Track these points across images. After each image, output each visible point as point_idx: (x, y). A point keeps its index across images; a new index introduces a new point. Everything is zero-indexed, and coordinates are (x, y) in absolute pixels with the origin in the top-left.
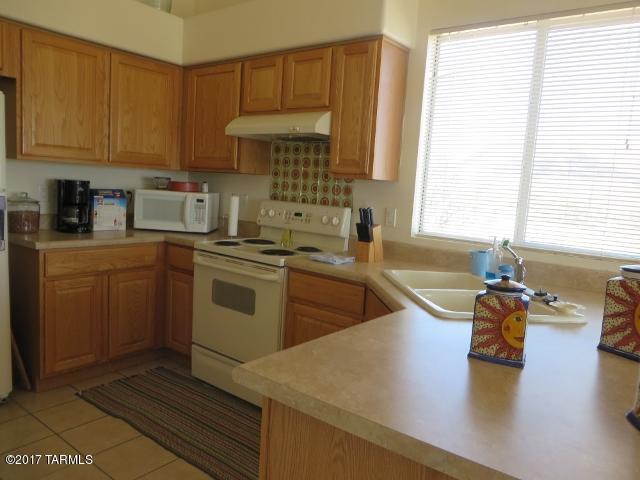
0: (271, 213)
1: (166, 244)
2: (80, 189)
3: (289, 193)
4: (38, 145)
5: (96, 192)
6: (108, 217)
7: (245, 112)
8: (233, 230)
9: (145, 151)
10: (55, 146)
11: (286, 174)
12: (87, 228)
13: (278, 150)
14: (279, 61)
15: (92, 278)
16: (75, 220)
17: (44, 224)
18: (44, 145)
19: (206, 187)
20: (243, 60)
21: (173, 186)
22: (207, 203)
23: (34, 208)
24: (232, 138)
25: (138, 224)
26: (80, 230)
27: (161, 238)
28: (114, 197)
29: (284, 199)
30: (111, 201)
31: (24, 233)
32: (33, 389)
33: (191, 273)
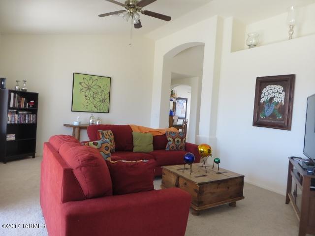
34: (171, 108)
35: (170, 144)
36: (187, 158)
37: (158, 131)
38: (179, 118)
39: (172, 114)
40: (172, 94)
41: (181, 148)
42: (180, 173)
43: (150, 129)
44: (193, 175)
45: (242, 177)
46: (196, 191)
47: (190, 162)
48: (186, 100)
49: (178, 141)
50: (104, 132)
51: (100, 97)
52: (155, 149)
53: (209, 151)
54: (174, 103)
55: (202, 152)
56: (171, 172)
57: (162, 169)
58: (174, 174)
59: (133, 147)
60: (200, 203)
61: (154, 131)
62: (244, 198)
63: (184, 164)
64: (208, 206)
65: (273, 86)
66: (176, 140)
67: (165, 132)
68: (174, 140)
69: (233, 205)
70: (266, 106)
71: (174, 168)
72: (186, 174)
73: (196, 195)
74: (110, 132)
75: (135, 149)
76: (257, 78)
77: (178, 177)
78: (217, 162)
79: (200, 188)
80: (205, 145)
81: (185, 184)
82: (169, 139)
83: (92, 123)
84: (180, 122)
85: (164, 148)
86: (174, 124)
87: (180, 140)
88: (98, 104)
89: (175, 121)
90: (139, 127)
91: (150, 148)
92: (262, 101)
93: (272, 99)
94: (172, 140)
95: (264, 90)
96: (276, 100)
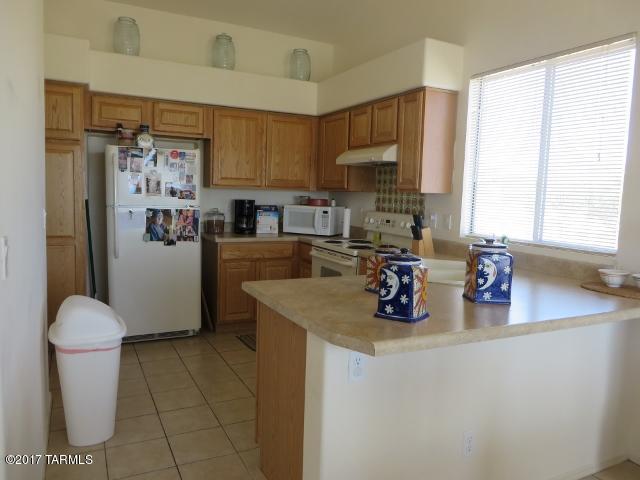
0: (372, 221)
1: (300, 243)
2: (247, 205)
3: (386, 205)
4: (222, 178)
5: (258, 207)
6: (266, 224)
7: (351, 147)
8: (346, 233)
9: (290, 178)
10: (231, 178)
11: (384, 191)
12: (252, 232)
13: (380, 173)
14: (369, 110)
15: (248, 263)
16: (244, 226)
17: (228, 229)
18: (226, 178)
19: (333, 203)
20: (349, 109)
21: (310, 202)
22: (330, 213)
23: (221, 218)
24: (343, 166)
25: (286, 229)
26: (247, 232)
27: (296, 238)
28: (270, 210)
29: (383, 210)
30: (268, 213)
31: (214, 234)
32: (214, 331)
33: (310, 263)
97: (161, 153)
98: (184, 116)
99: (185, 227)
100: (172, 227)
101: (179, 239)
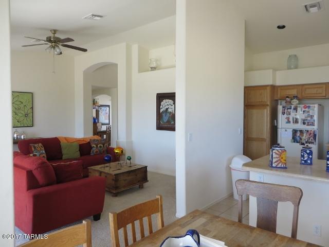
34: (94, 115)
35: (94, 150)
36: (106, 158)
37: (83, 140)
38: (103, 124)
39: (95, 121)
40: (94, 103)
41: (104, 152)
42: (102, 170)
43: (76, 139)
44: (112, 169)
45: (146, 167)
46: (113, 180)
47: (109, 161)
48: (109, 106)
49: (100, 147)
50: (36, 145)
51: (23, 112)
52: (82, 155)
53: (122, 152)
54: (96, 111)
55: (117, 153)
56: (95, 170)
57: (88, 169)
58: (98, 171)
59: (62, 155)
60: (117, 188)
61: (79, 140)
62: (148, 181)
63: (104, 163)
64: (123, 189)
65: (167, 100)
66: (99, 146)
67: (89, 140)
68: (97, 146)
69: (141, 187)
70: (164, 115)
71: (98, 167)
72: (107, 170)
73: (114, 182)
74: (40, 144)
75: (64, 157)
76: (157, 94)
77: (101, 173)
78: (129, 159)
79: (116, 177)
80: (119, 148)
81: (106, 177)
82: (93, 145)
83: (17, 138)
84: (104, 128)
85: (89, 153)
86: (98, 130)
87: (102, 146)
88: (21, 119)
89: (99, 127)
90: (66, 138)
91: (78, 154)
92: (161, 111)
93: (167, 109)
94: (95, 146)
95: (162, 103)
96: (170, 110)
97: (299, 107)
98: (316, 89)
99: (309, 138)
100: (304, 138)
101: (306, 142)
